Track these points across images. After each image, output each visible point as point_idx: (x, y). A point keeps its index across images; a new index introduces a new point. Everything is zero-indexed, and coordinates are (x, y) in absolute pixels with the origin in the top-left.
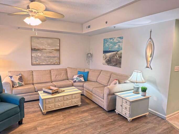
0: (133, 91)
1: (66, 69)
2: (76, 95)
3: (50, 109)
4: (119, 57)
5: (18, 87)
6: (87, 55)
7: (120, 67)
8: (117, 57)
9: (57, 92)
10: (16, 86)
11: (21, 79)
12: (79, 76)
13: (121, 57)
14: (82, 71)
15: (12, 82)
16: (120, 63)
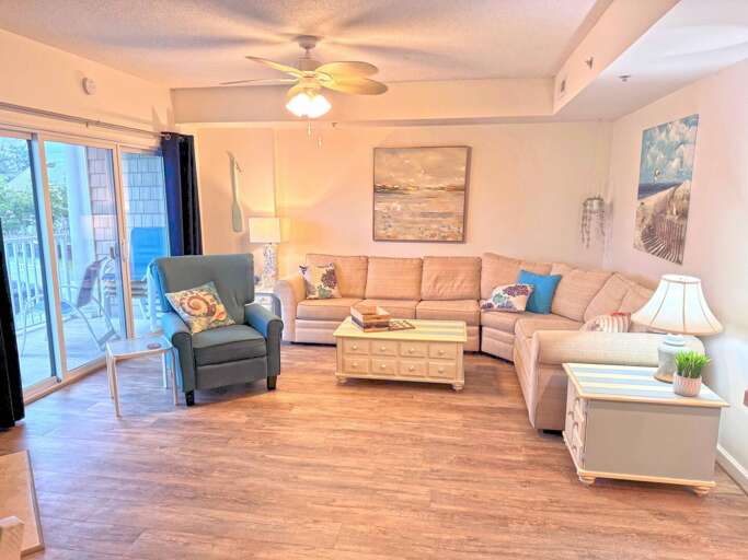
0: (655, 370)
1: (479, 261)
2: (442, 348)
3: (358, 373)
4: (677, 213)
5: (316, 299)
6: (585, 205)
7: (679, 262)
8: (672, 213)
9: (383, 325)
10: (313, 296)
11: (331, 278)
12: (510, 291)
13: (684, 214)
14: (538, 270)
15: (306, 284)
16: (681, 242)
